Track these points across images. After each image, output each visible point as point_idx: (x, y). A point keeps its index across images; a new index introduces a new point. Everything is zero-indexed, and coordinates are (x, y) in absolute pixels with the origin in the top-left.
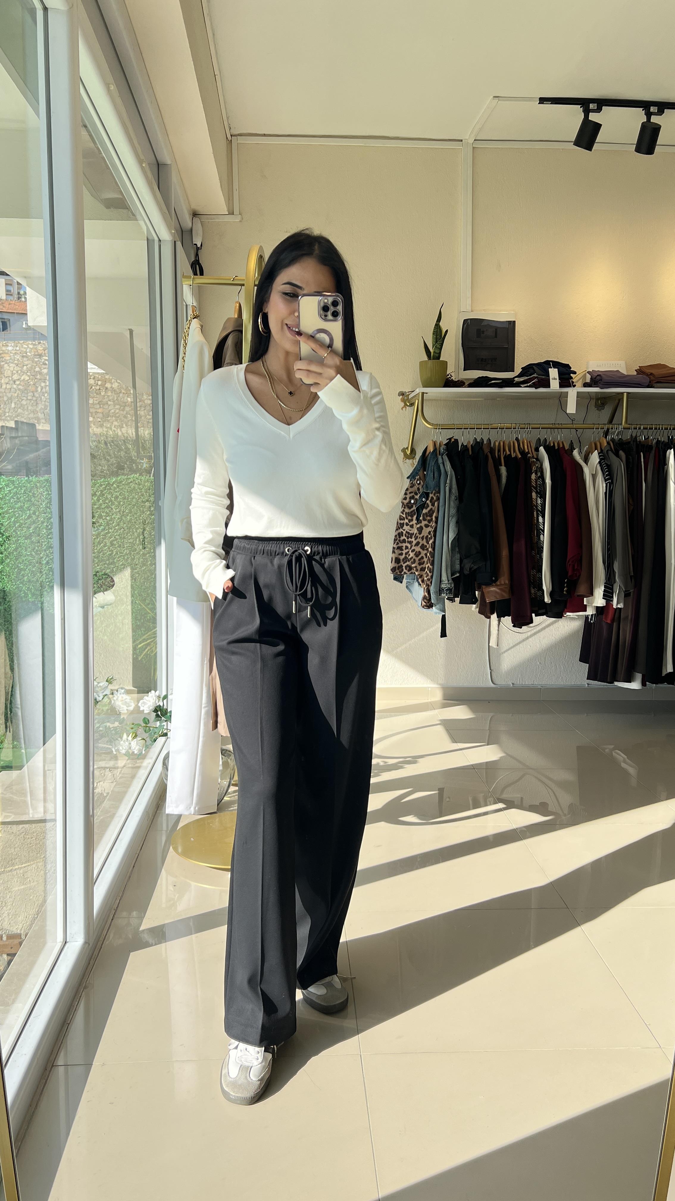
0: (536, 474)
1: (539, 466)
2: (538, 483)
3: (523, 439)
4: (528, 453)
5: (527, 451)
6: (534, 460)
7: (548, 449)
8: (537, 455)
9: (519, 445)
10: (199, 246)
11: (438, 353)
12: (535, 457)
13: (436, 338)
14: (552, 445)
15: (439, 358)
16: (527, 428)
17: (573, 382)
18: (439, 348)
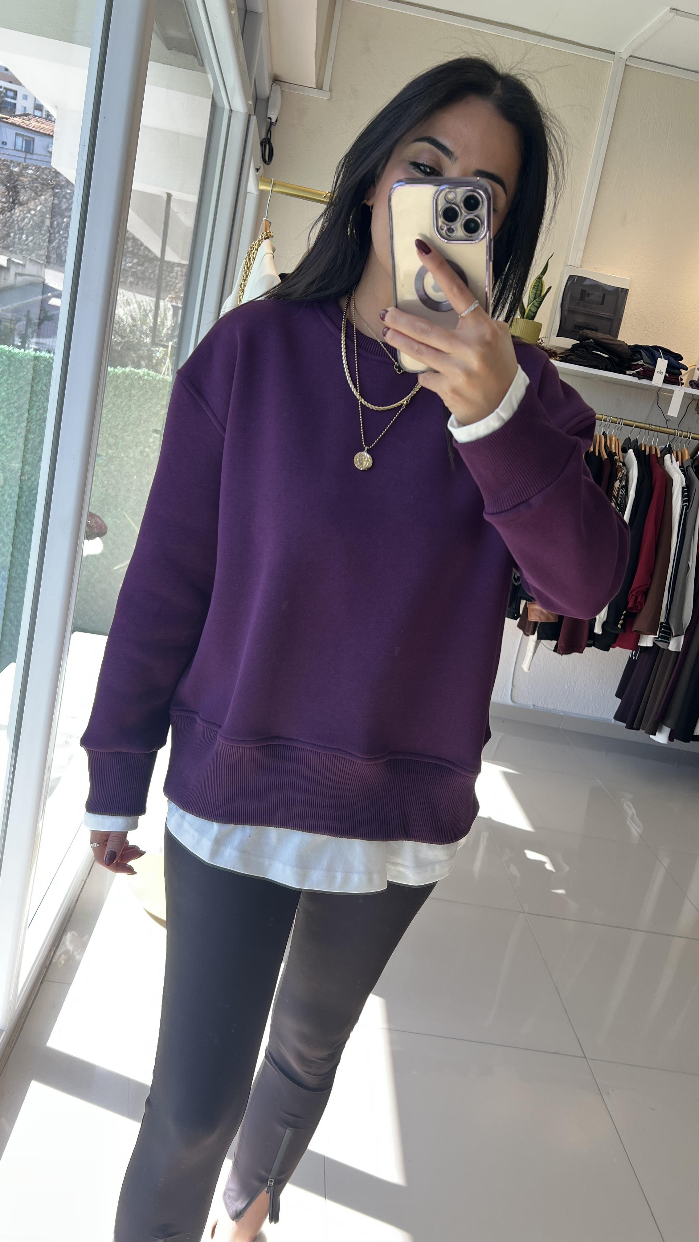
0: (620, 482)
1: (625, 473)
2: (621, 493)
3: (611, 435)
4: (615, 454)
5: (614, 451)
6: (621, 464)
7: (639, 454)
8: (624, 459)
9: (606, 442)
10: (274, 120)
11: (533, 312)
12: (622, 460)
13: (536, 294)
14: (643, 449)
15: (533, 318)
16: (619, 424)
17: (682, 380)
18: (536, 307)
